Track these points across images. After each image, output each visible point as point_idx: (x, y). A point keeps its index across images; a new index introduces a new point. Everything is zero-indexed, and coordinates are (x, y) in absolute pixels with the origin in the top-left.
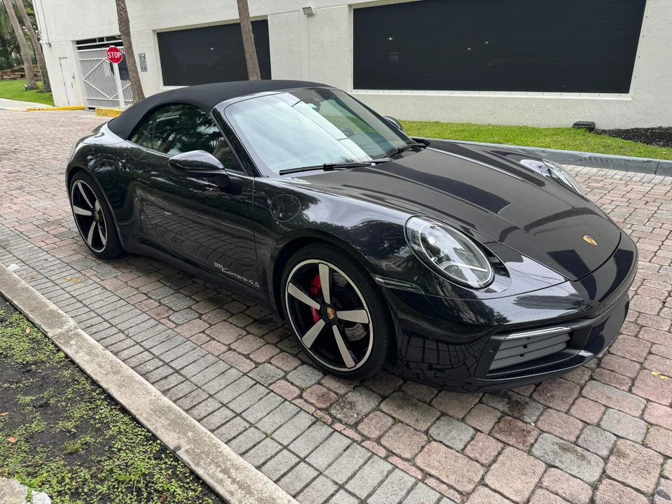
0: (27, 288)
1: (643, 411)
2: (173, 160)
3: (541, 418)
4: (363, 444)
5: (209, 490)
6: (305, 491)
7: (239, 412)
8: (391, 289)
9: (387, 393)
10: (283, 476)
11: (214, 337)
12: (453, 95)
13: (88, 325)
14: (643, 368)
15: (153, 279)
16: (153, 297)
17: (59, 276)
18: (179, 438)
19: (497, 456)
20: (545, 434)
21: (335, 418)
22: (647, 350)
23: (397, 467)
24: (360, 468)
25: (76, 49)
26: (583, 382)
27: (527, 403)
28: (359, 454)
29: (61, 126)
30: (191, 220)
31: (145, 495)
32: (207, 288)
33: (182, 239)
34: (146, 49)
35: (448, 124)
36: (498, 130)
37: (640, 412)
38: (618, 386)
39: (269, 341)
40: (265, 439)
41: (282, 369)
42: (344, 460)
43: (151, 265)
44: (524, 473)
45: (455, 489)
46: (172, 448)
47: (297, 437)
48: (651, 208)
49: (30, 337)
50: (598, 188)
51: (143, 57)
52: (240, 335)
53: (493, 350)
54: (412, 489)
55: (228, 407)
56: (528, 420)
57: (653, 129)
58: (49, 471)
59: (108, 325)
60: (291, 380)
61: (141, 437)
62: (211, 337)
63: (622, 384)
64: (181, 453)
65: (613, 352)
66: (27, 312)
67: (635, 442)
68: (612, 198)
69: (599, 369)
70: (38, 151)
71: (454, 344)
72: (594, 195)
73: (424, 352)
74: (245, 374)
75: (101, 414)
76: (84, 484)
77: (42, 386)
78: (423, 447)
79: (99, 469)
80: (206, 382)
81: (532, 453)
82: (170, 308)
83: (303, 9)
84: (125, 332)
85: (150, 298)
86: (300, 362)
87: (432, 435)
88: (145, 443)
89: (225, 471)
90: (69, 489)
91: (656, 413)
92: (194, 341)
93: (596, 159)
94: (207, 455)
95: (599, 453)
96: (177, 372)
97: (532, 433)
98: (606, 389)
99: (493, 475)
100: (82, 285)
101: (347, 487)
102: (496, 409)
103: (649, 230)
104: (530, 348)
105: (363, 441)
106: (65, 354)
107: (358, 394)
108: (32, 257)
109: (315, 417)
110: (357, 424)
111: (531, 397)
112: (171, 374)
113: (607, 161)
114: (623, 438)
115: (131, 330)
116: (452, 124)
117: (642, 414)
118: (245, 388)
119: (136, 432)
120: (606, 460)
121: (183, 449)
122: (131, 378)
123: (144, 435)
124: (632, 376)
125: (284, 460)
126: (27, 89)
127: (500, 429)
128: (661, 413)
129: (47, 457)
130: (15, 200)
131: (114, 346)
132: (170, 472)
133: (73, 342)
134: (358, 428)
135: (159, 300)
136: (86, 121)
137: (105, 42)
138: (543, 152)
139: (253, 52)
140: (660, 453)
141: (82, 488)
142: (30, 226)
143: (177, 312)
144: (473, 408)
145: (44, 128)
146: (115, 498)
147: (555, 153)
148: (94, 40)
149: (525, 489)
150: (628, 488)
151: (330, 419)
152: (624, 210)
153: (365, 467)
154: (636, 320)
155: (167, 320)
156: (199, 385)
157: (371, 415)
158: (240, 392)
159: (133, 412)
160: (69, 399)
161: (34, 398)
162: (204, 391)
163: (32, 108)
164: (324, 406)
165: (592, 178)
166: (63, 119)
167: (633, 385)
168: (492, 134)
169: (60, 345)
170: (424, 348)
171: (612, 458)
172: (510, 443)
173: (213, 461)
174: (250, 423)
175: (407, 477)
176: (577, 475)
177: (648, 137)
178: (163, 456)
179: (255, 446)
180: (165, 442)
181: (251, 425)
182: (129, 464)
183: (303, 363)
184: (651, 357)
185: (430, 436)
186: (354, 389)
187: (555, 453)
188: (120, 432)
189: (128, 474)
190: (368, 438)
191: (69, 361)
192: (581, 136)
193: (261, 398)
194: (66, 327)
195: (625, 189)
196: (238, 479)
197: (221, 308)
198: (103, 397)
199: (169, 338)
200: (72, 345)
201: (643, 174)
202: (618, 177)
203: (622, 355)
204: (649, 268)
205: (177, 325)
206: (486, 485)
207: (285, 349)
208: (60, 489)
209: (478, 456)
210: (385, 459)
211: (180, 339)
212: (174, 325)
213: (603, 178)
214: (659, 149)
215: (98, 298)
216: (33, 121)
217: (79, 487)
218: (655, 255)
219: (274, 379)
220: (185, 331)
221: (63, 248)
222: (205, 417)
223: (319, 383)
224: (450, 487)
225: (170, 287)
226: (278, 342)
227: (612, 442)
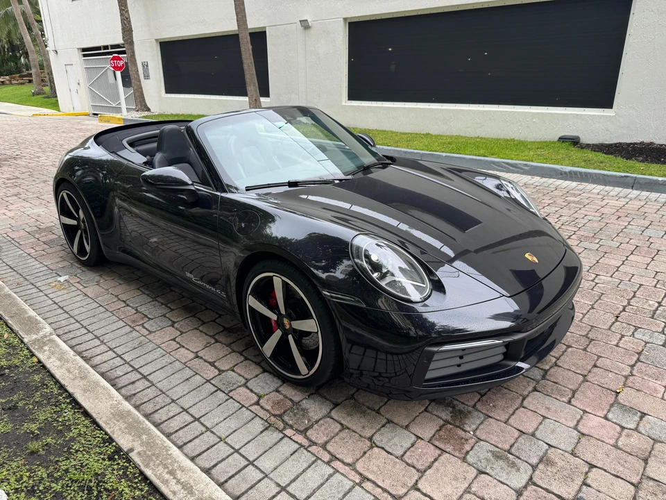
0: (9, 295)
1: (578, 421)
2: (145, 175)
3: (480, 427)
4: (310, 449)
5: (155, 489)
6: (249, 493)
7: (197, 417)
8: (337, 302)
9: (339, 401)
10: (230, 478)
11: (184, 344)
12: (443, 108)
13: (66, 331)
14: (585, 380)
15: (133, 287)
16: (131, 305)
17: (44, 283)
18: (134, 441)
19: (433, 462)
20: (482, 442)
21: (287, 424)
22: (593, 363)
23: (338, 471)
24: (304, 471)
25: (81, 56)
26: (526, 393)
27: (470, 412)
28: (304, 458)
29: (63, 132)
30: (172, 233)
31: (95, 493)
32: (183, 297)
33: (164, 249)
34: (148, 57)
35: (438, 136)
36: (484, 143)
37: (575, 422)
38: (558, 398)
39: (235, 349)
40: (218, 442)
41: (243, 377)
42: (288, 464)
43: (133, 273)
44: (456, 479)
45: (389, 492)
46: (126, 450)
47: (249, 442)
48: (621, 223)
49: (7, 342)
50: (574, 202)
51: (145, 66)
52: (208, 343)
53: (427, 360)
54: (349, 492)
55: (188, 412)
56: (468, 429)
57: (636, 144)
58: (9, 470)
59: (85, 331)
60: (251, 387)
61: (99, 439)
62: (180, 345)
63: (562, 395)
64: (133, 455)
65: (560, 365)
66: (7, 318)
67: (565, 451)
68: (586, 213)
69: (543, 381)
70: (38, 157)
71: (397, 354)
72: (570, 209)
73: (376, 362)
74: (208, 381)
75: (64, 417)
76: (40, 483)
77: (12, 389)
78: (365, 453)
79: (56, 468)
80: (171, 387)
81: (466, 460)
82: (146, 316)
83: (300, 21)
84: (101, 338)
85: (128, 305)
86: (261, 370)
87: (375, 441)
88: (102, 445)
89: (172, 473)
90: (25, 487)
91: (590, 424)
92: (164, 348)
93: (575, 173)
94: (157, 457)
95: (530, 461)
96: (145, 377)
97: (470, 441)
98: (547, 401)
99: (426, 480)
100: (65, 291)
101: (289, 489)
102: (439, 417)
103: (616, 244)
104: (466, 359)
105: (310, 446)
106: (38, 359)
107: (312, 401)
108: (20, 264)
109: (269, 423)
110: (307, 429)
111: (474, 406)
112: (138, 380)
113: (586, 176)
114: (554, 447)
115: (107, 337)
116: (442, 136)
117: (577, 425)
118: (207, 394)
119: (95, 435)
120: (534, 467)
121: (135, 451)
122: (97, 384)
123: (102, 438)
124: (574, 388)
125: (233, 463)
126: (34, 94)
127: (440, 436)
128: (595, 424)
129: (9, 457)
130: (11, 207)
131: (88, 352)
132: (121, 473)
133: (46, 348)
134: (307, 434)
135: (137, 307)
136: (89, 127)
137: (110, 50)
138: (526, 165)
139: (251, 63)
140: (586, 462)
141: (38, 486)
142: (22, 233)
143: (152, 319)
144: (418, 416)
145: (46, 134)
146: (67, 496)
147: (536, 167)
148: (98, 48)
149: (454, 494)
150: (550, 494)
151: (282, 425)
152: (595, 225)
153: (308, 471)
154: (588, 334)
155: (141, 327)
156: (164, 390)
157: (321, 422)
158: (202, 398)
159: (94, 415)
160: (37, 402)
161: (4, 401)
162: (168, 396)
163: (38, 113)
164: (278, 413)
165: (571, 192)
166: (66, 125)
167: (573, 396)
168: (478, 147)
169: (34, 351)
170: (376, 358)
171: (541, 466)
172: (447, 450)
173: (162, 463)
174: (207, 428)
175: (346, 481)
176: (505, 481)
177: (628, 152)
178: (116, 457)
179: (208, 449)
180: (120, 444)
181: (208, 429)
182: (84, 464)
183: (265, 371)
184: (595, 370)
185: (374, 442)
186: (309, 396)
187: (488, 460)
188: (80, 435)
189: (82, 473)
190: (315, 444)
191: (41, 366)
192: (564, 150)
193: (220, 405)
194: (41, 333)
195: (600, 203)
196: (182, 480)
197: (194, 316)
198: (68, 401)
199: (141, 345)
200: (45, 351)
201: (621, 189)
202: (596, 191)
203: (567, 367)
204: (609, 282)
205: (151, 332)
206: (418, 490)
207: (249, 357)
208: (18, 487)
209: (415, 463)
210: (328, 463)
211: (151, 346)
212: (147, 332)
213: (581, 192)
214: (638, 164)
215: (78, 305)
216: (37, 126)
217: (36, 485)
218: (617, 270)
219: (235, 386)
220: (157, 338)
221: (51, 255)
222: (166, 421)
223: (277, 391)
224: (385, 490)
225: (148, 295)
226: (244, 351)
227: (544, 450)
